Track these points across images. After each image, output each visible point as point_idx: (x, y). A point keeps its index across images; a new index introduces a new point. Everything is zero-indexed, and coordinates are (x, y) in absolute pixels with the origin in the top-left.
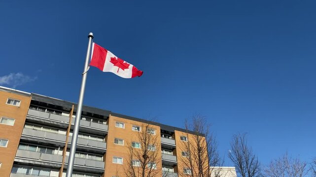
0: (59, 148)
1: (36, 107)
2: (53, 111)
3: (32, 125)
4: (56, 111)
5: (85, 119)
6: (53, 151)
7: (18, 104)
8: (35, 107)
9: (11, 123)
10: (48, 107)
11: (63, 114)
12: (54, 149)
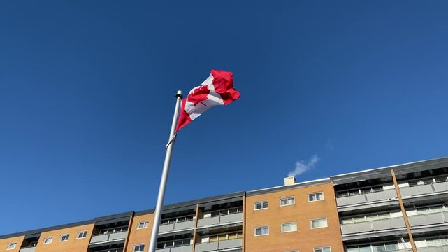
0: (403, 240)
1: (346, 192)
2: (370, 189)
3: (351, 218)
4: (373, 188)
5: (423, 183)
6: (396, 245)
7: (322, 197)
8: (343, 193)
9: (324, 224)
10: (359, 186)
11: (385, 188)
12: (396, 243)
